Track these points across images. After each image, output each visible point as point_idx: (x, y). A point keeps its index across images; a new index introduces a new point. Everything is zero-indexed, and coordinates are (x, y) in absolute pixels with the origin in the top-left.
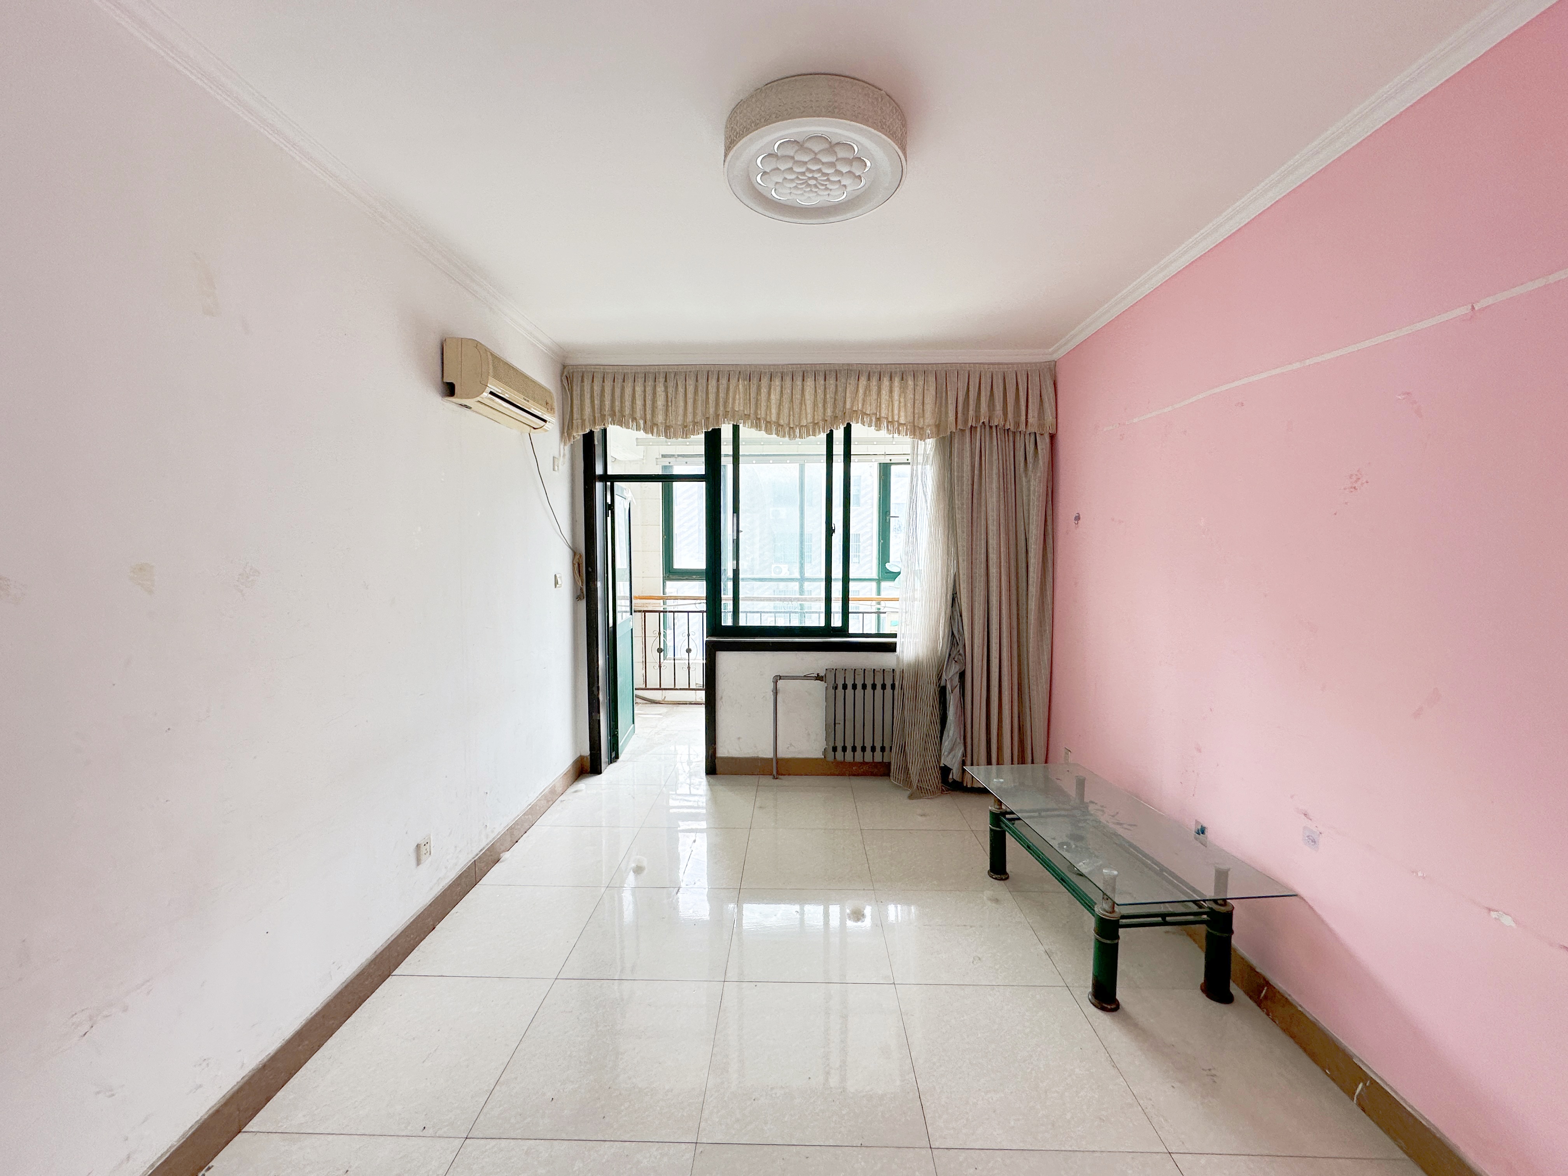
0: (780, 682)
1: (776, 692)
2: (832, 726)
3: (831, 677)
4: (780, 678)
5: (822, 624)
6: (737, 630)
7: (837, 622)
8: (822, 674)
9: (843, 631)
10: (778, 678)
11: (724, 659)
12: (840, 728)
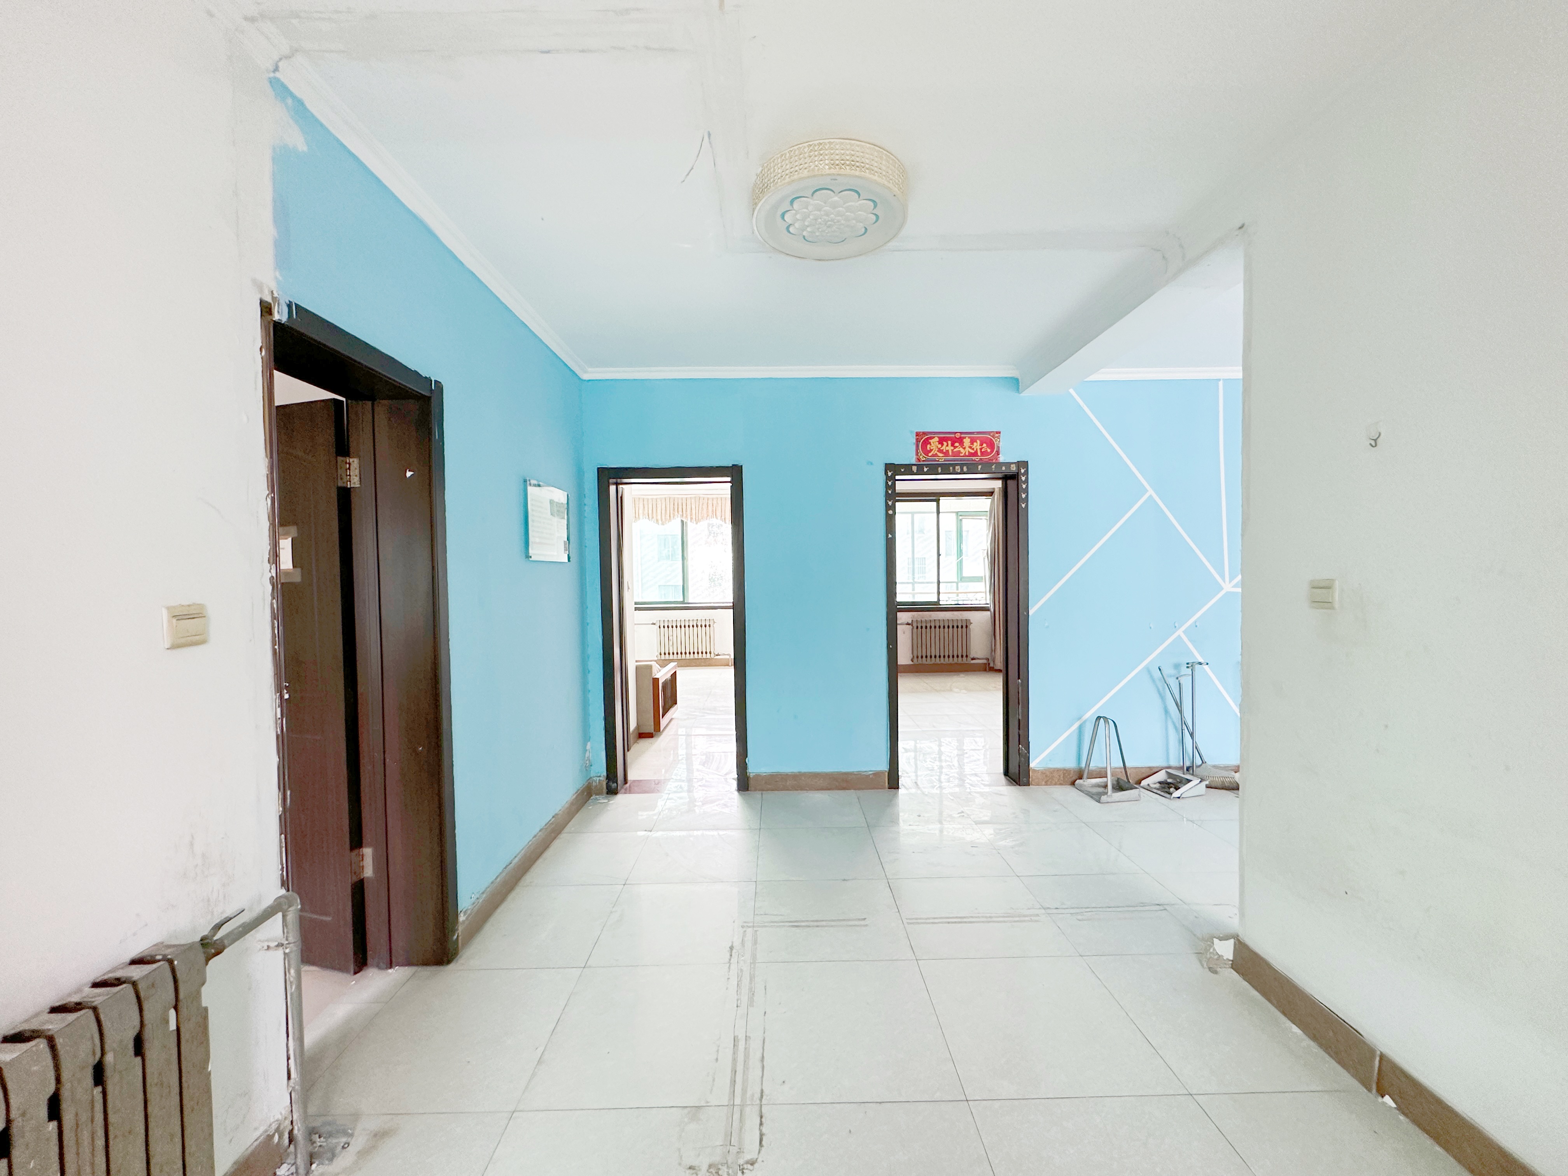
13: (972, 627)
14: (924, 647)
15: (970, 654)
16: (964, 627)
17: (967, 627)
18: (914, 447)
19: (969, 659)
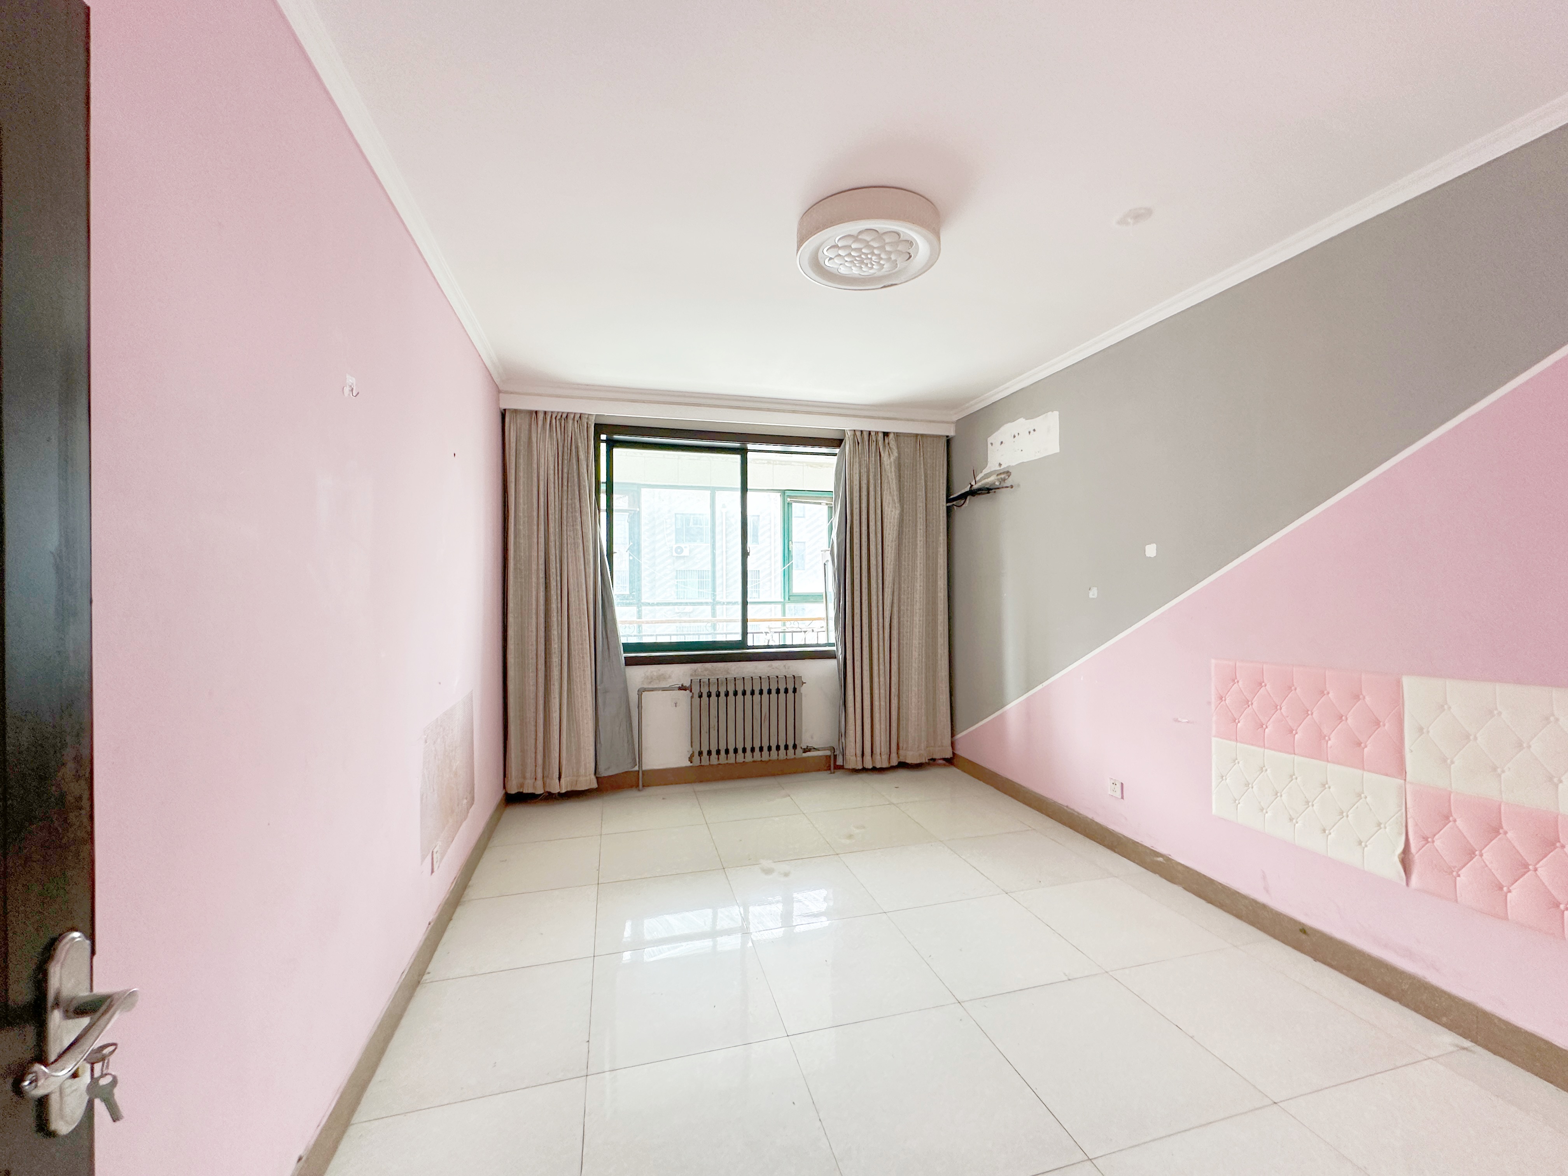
13: (803, 690)
14: (714, 733)
15: (801, 743)
16: (790, 691)
17: (795, 690)
19: (798, 750)
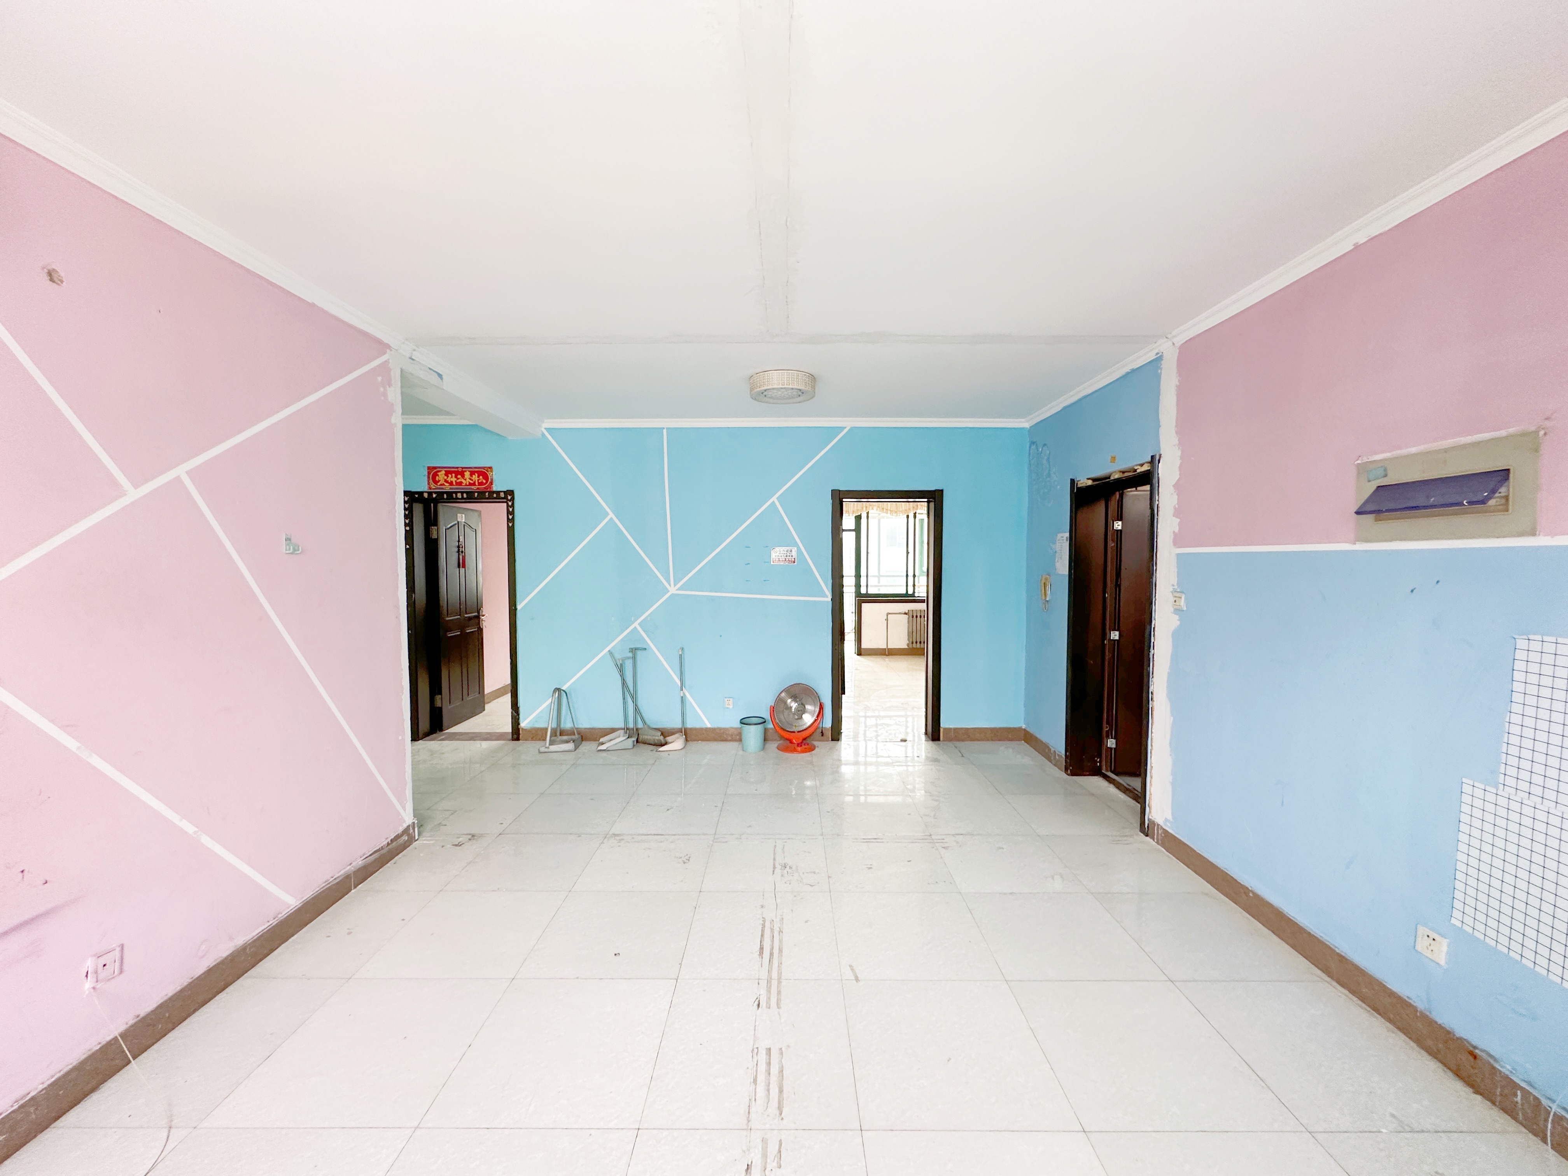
0: (889, 615)
1: (887, 620)
2: (910, 634)
3: (911, 614)
4: (890, 614)
5: (905, 592)
6: (867, 595)
7: (910, 592)
8: (907, 612)
9: (913, 595)
10: (888, 614)
11: (865, 606)
12: (914, 634)
18: (426, 478)
